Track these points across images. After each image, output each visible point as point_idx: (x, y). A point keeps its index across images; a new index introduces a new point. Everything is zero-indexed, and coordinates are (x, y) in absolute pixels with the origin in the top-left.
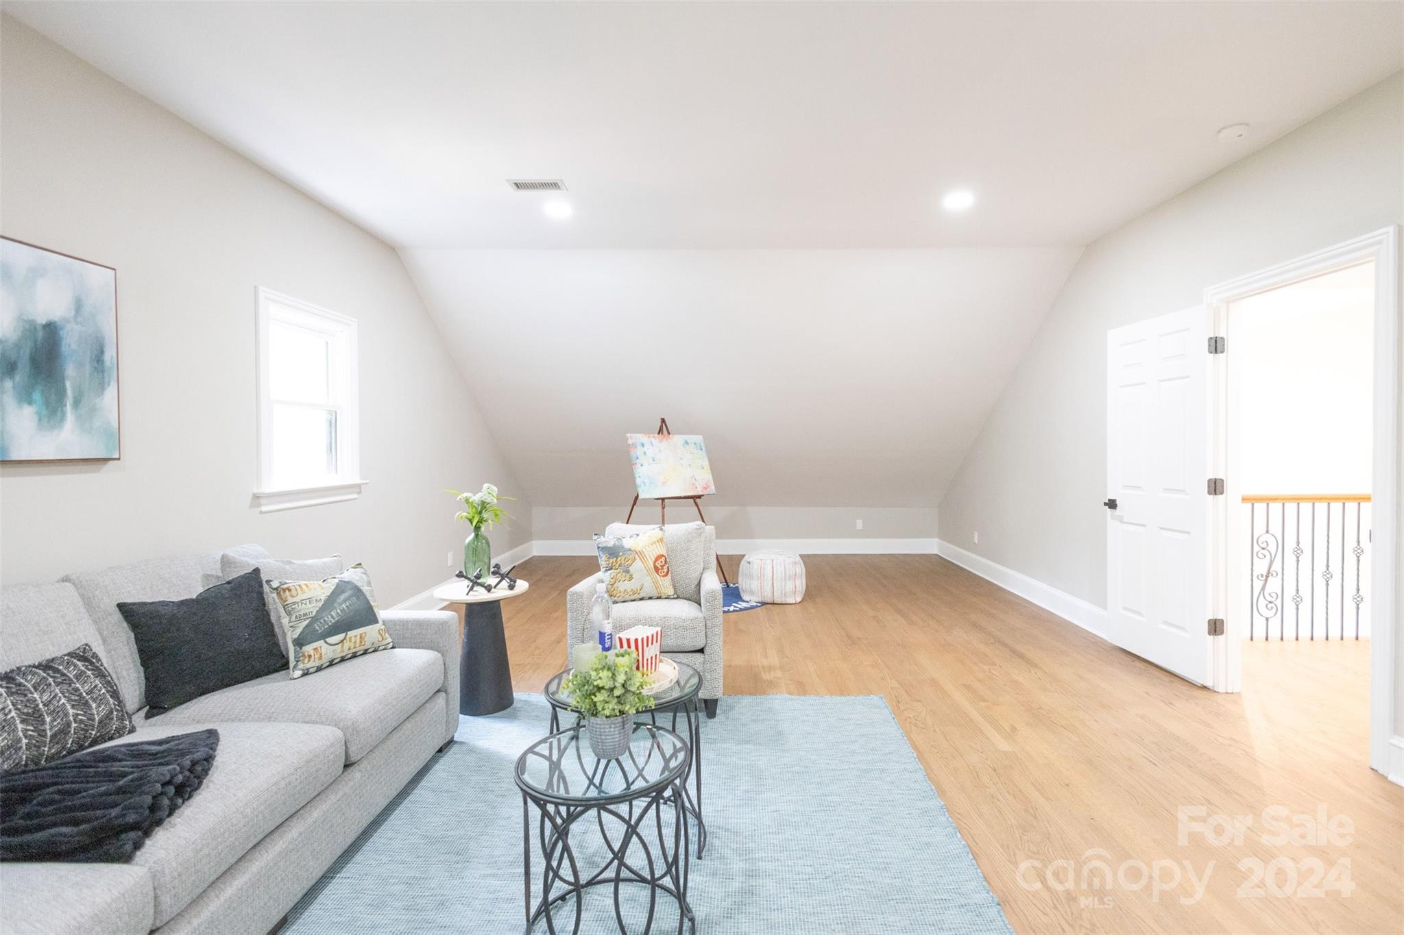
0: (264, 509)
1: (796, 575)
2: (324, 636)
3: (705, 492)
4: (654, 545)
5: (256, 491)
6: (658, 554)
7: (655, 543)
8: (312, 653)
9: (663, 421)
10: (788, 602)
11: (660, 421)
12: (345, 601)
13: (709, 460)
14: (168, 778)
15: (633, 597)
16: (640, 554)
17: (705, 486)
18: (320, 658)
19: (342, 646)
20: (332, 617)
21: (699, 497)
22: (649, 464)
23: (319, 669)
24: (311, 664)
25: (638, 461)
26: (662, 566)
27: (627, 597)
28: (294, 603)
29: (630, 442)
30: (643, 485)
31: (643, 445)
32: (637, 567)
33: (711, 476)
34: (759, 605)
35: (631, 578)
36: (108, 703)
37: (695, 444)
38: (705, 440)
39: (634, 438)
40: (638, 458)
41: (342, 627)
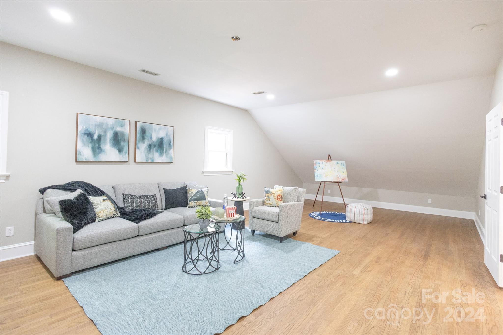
0: (205, 175)
1: (364, 213)
2: (193, 201)
3: (343, 181)
4: (278, 192)
5: (203, 171)
6: (279, 194)
7: (279, 191)
8: (191, 203)
9: (329, 156)
10: (361, 223)
11: (328, 155)
12: (199, 194)
13: (347, 169)
14: (145, 213)
15: (270, 205)
16: (273, 194)
17: (343, 178)
18: (192, 205)
19: (197, 203)
20: (196, 197)
21: (341, 182)
22: (321, 170)
23: (192, 207)
24: (190, 206)
25: (316, 169)
26: (279, 198)
27: (268, 205)
28: (190, 193)
29: (314, 162)
30: (317, 176)
31: (319, 164)
32: (272, 197)
33: (347, 175)
34: (349, 222)
35: (270, 200)
36: (153, 204)
37: (341, 164)
38: (346, 162)
39: (316, 161)
40: (316, 168)
41: (197, 199)
